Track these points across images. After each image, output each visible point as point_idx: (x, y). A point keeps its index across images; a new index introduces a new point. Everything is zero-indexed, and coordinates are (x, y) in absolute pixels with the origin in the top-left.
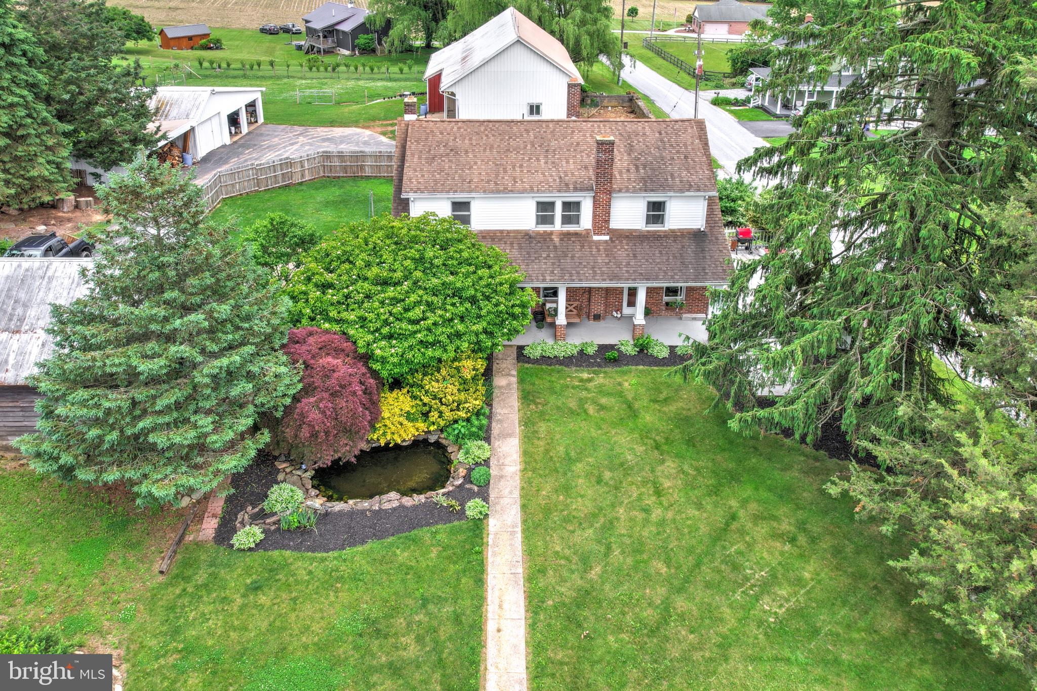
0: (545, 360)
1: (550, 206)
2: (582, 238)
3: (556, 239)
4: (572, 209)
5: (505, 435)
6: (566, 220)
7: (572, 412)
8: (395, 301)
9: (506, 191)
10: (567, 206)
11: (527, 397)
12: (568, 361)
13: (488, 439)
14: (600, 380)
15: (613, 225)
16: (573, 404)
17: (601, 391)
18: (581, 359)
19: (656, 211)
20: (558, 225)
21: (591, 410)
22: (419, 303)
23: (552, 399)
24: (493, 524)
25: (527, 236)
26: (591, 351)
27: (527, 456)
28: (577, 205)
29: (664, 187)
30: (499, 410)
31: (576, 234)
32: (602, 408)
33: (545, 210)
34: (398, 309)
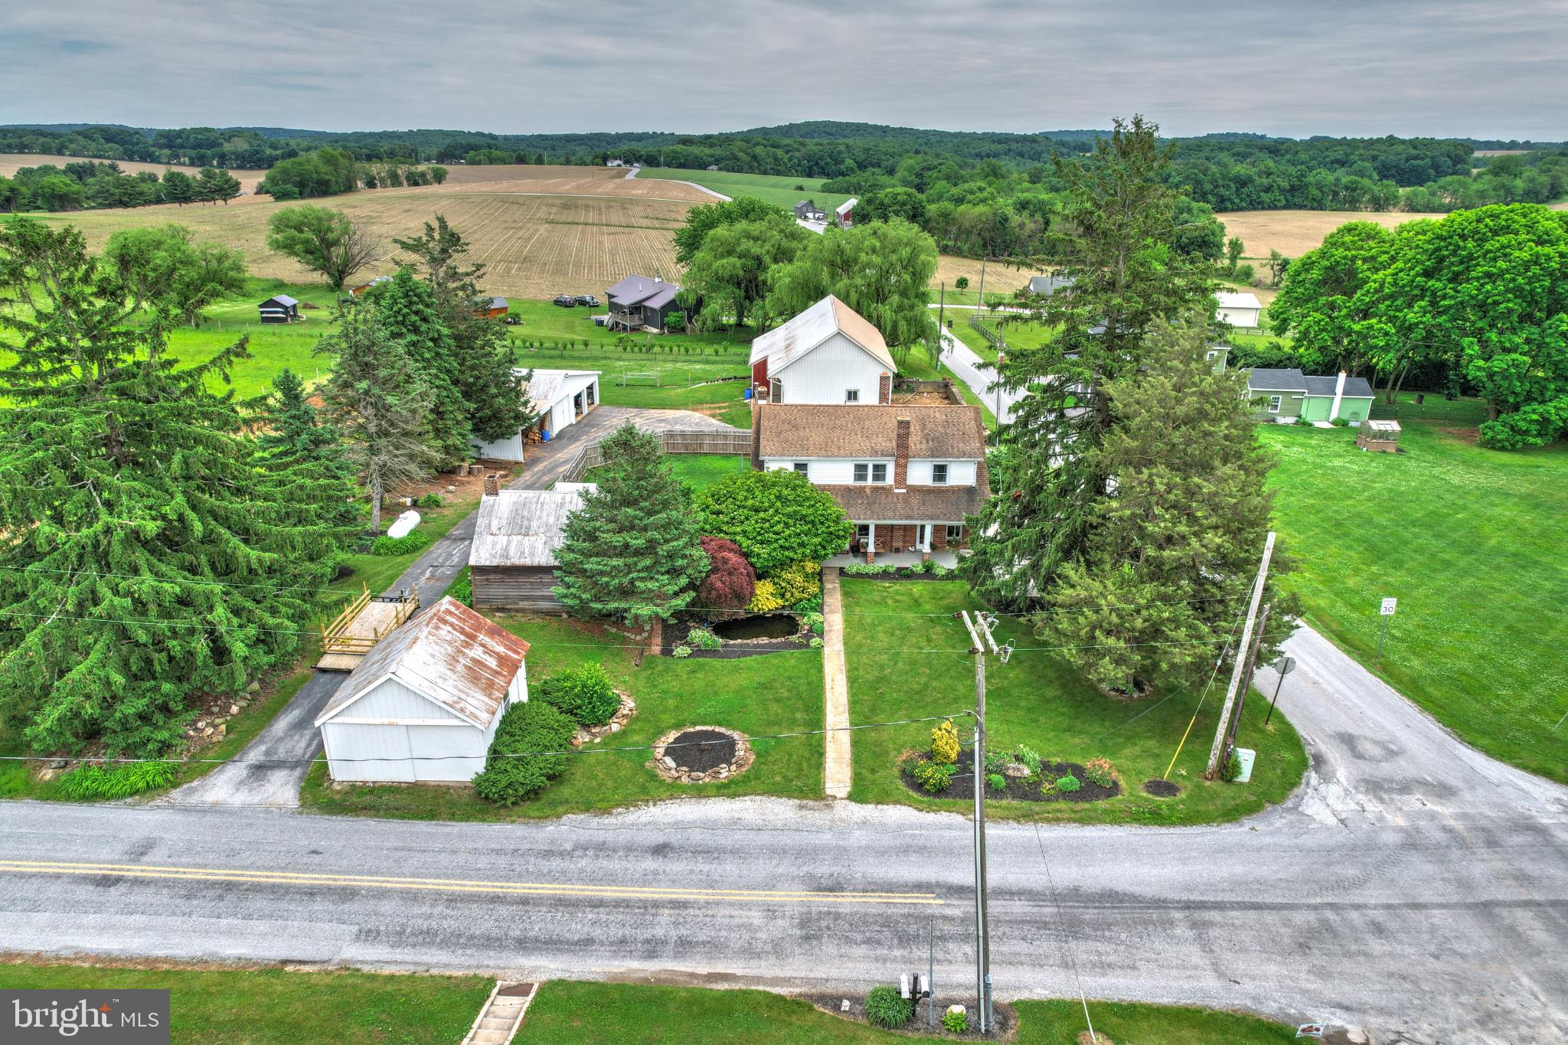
0: (859, 575)
1: (865, 467)
2: (886, 491)
3: (868, 491)
4: (880, 470)
5: (832, 612)
6: (876, 478)
7: (877, 603)
8: (764, 520)
9: (833, 455)
10: (876, 467)
11: (846, 594)
12: (875, 576)
13: (822, 612)
14: (897, 587)
15: (909, 482)
16: (877, 599)
17: (897, 592)
18: (885, 575)
19: (940, 472)
20: (870, 481)
21: (890, 602)
22: (779, 522)
23: (864, 596)
24: (827, 650)
25: (847, 491)
26: (892, 570)
27: (847, 622)
28: (884, 467)
29: (946, 455)
30: (828, 600)
31: (883, 488)
32: (897, 601)
33: (860, 470)
34: (767, 525)
